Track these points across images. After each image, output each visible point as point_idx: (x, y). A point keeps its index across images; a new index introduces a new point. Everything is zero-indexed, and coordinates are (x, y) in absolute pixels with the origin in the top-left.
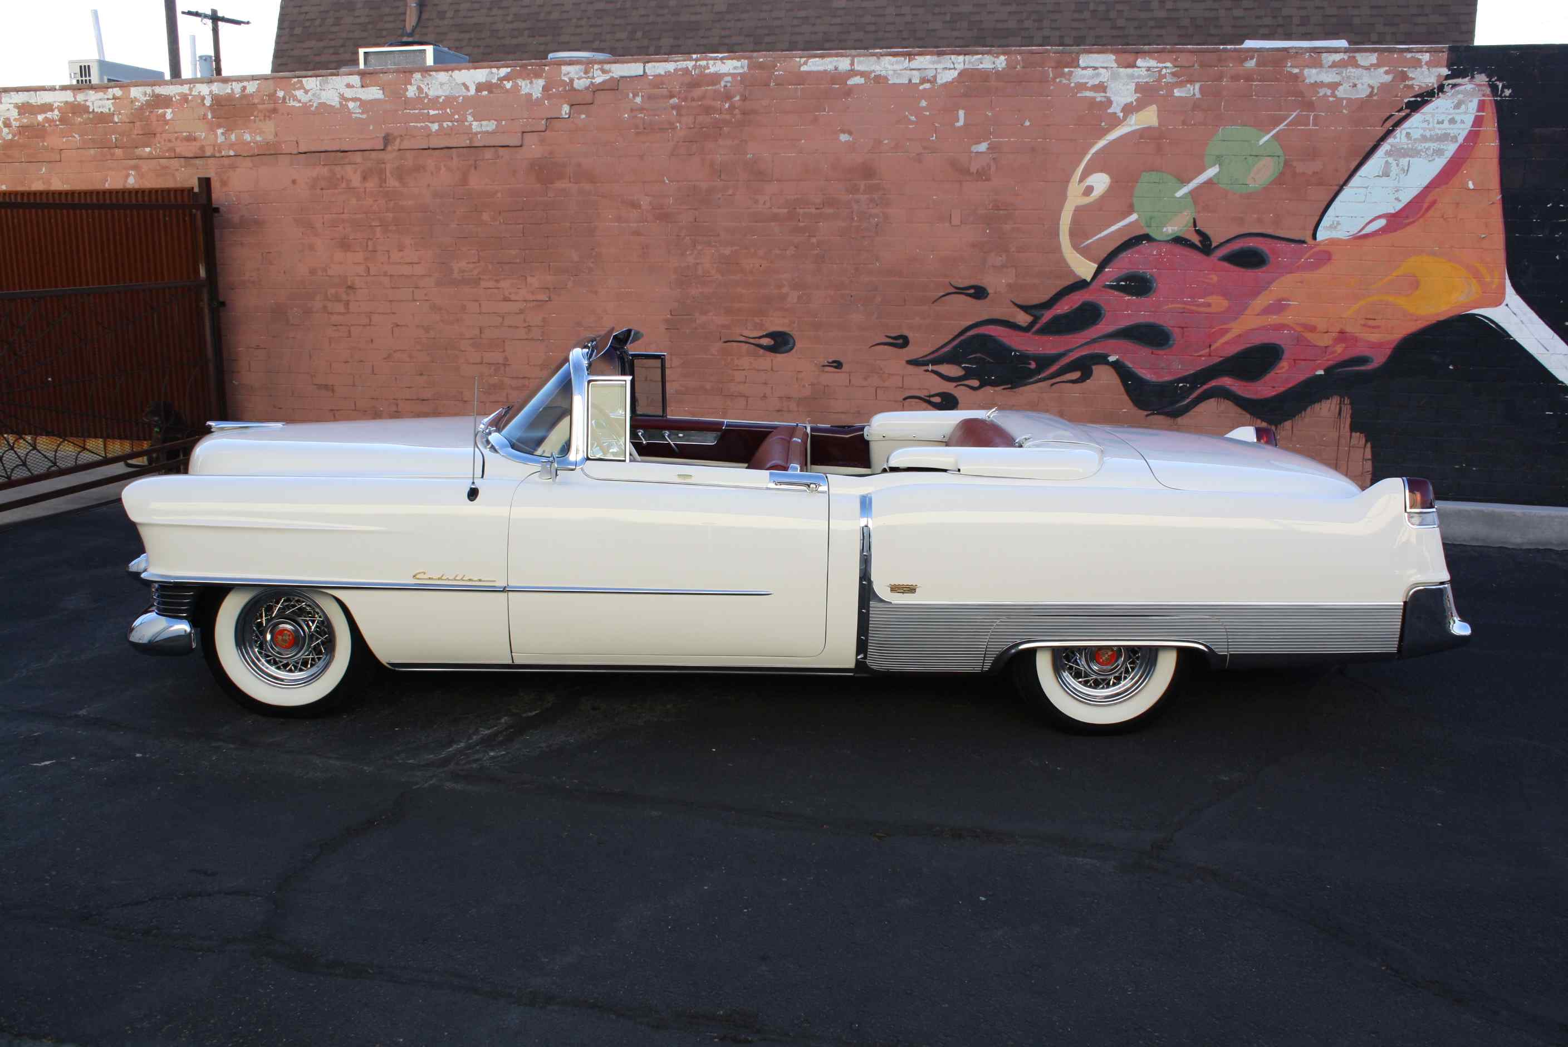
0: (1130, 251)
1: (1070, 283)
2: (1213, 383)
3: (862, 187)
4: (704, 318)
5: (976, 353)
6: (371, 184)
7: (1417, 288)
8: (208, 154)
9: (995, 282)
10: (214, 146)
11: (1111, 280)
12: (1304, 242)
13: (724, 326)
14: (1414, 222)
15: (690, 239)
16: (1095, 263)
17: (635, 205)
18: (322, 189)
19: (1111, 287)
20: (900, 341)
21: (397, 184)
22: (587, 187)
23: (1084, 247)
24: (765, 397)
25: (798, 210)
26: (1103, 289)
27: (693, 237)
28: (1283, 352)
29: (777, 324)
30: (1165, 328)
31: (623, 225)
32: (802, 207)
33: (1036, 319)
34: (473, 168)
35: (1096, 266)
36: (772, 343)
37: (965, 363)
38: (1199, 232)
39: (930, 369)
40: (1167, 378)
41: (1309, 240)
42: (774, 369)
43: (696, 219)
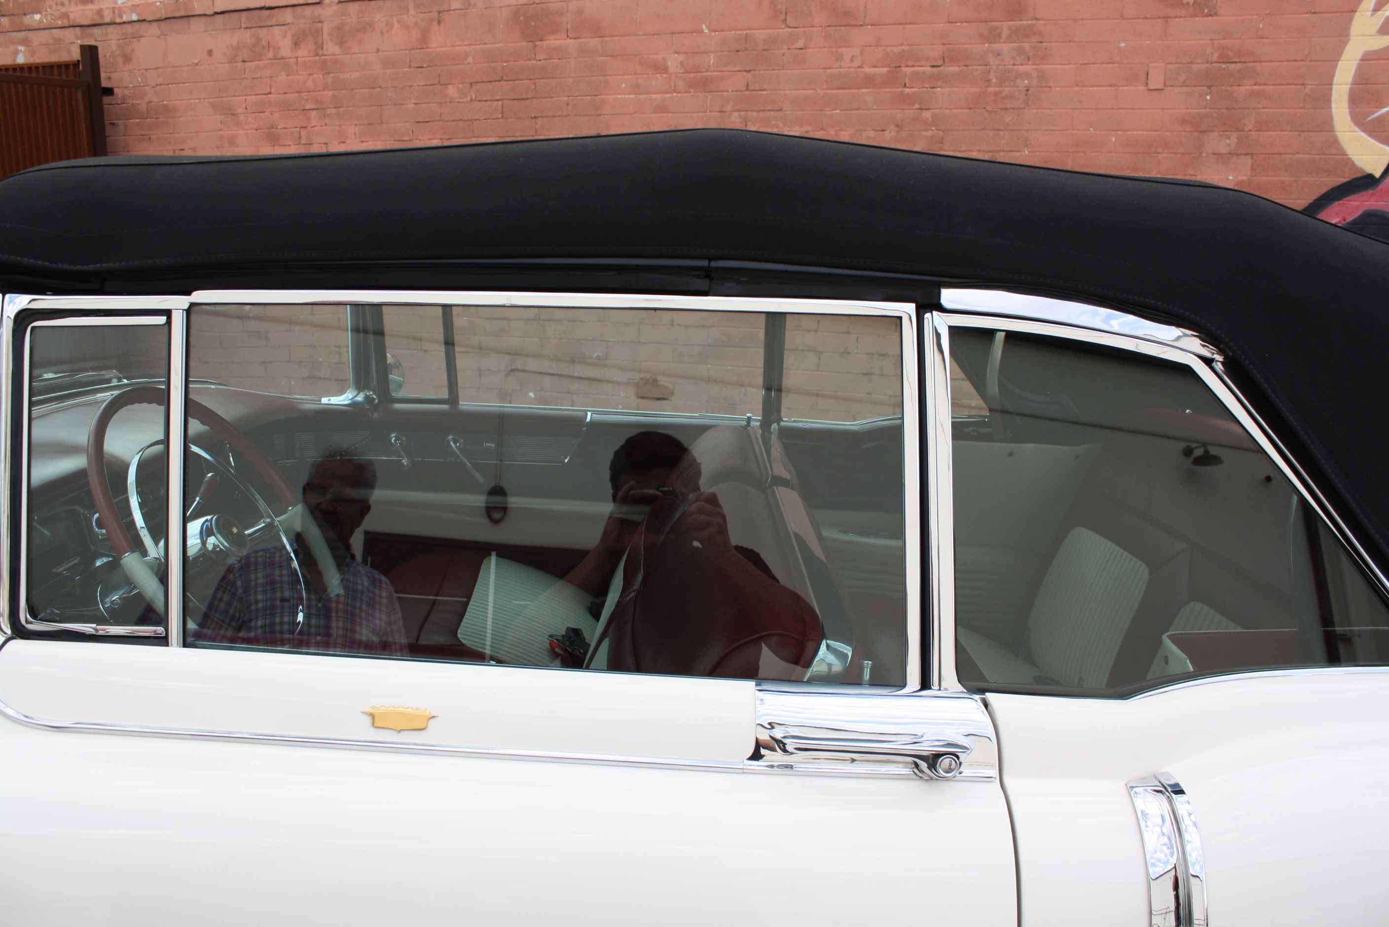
1: (1348, 180)
3: (1005, 32)
6: (304, 53)
8: (107, 20)
10: (114, 8)
15: (740, 116)
17: (661, 68)
18: (244, 61)
21: (336, 50)
22: (594, 42)
23: (1373, 121)
25: (904, 69)
27: (743, 113)
31: (642, 97)
32: (910, 63)
34: (435, 23)
43: (748, 85)
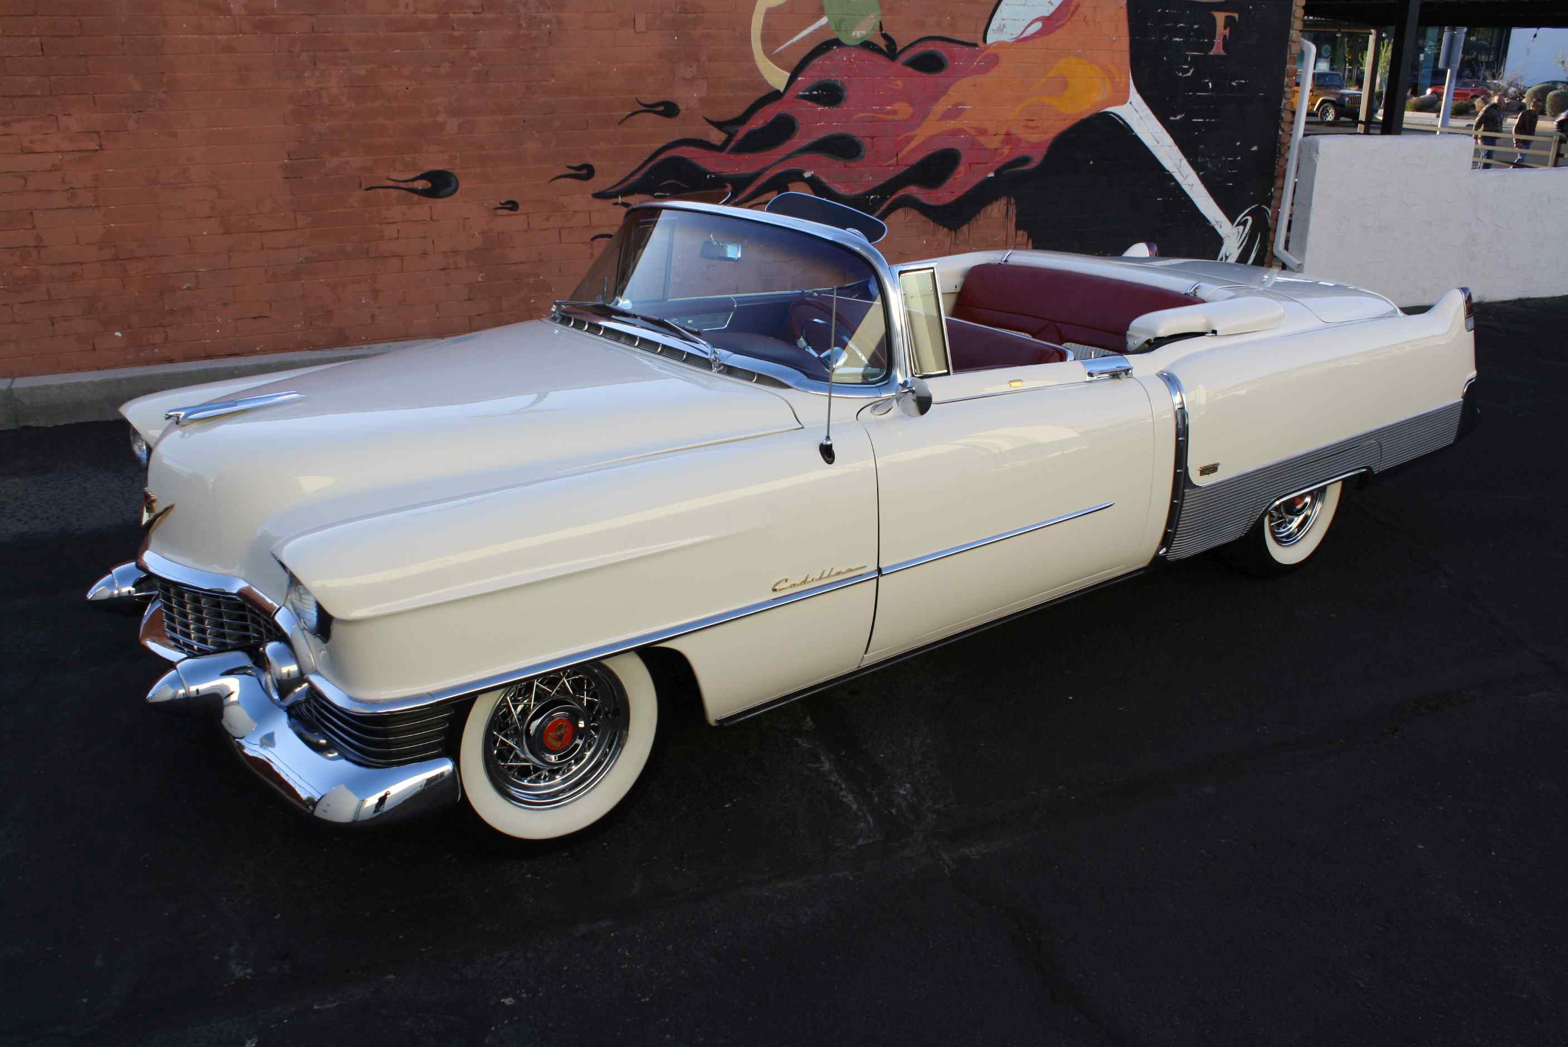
0: (822, 57)
1: (763, 95)
2: (901, 193)
4: (334, 162)
5: (669, 179)
7: (1066, 88)
9: (688, 97)
11: (803, 90)
12: (975, 45)
13: (364, 168)
14: (1063, 25)
15: (308, 55)
16: (787, 71)
19: (804, 97)
20: (584, 172)
23: (776, 54)
24: (425, 254)
25: (451, 15)
26: (797, 100)
27: (311, 53)
28: (960, 157)
29: (435, 161)
30: (855, 138)
31: (206, 37)
32: (457, 11)
33: (731, 136)
35: (789, 74)
36: (429, 185)
37: (658, 192)
38: (885, 36)
39: (620, 202)
40: (860, 191)
41: (980, 43)
42: (434, 218)
43: (313, 28)
